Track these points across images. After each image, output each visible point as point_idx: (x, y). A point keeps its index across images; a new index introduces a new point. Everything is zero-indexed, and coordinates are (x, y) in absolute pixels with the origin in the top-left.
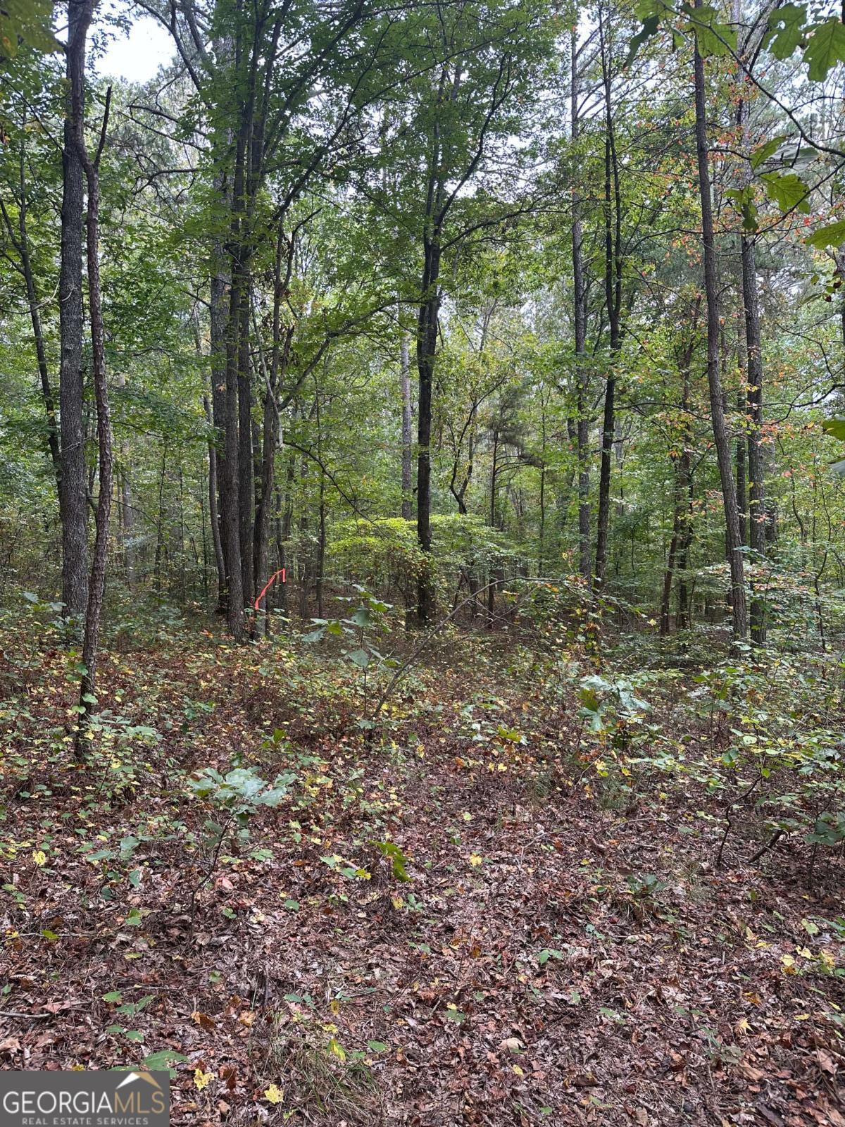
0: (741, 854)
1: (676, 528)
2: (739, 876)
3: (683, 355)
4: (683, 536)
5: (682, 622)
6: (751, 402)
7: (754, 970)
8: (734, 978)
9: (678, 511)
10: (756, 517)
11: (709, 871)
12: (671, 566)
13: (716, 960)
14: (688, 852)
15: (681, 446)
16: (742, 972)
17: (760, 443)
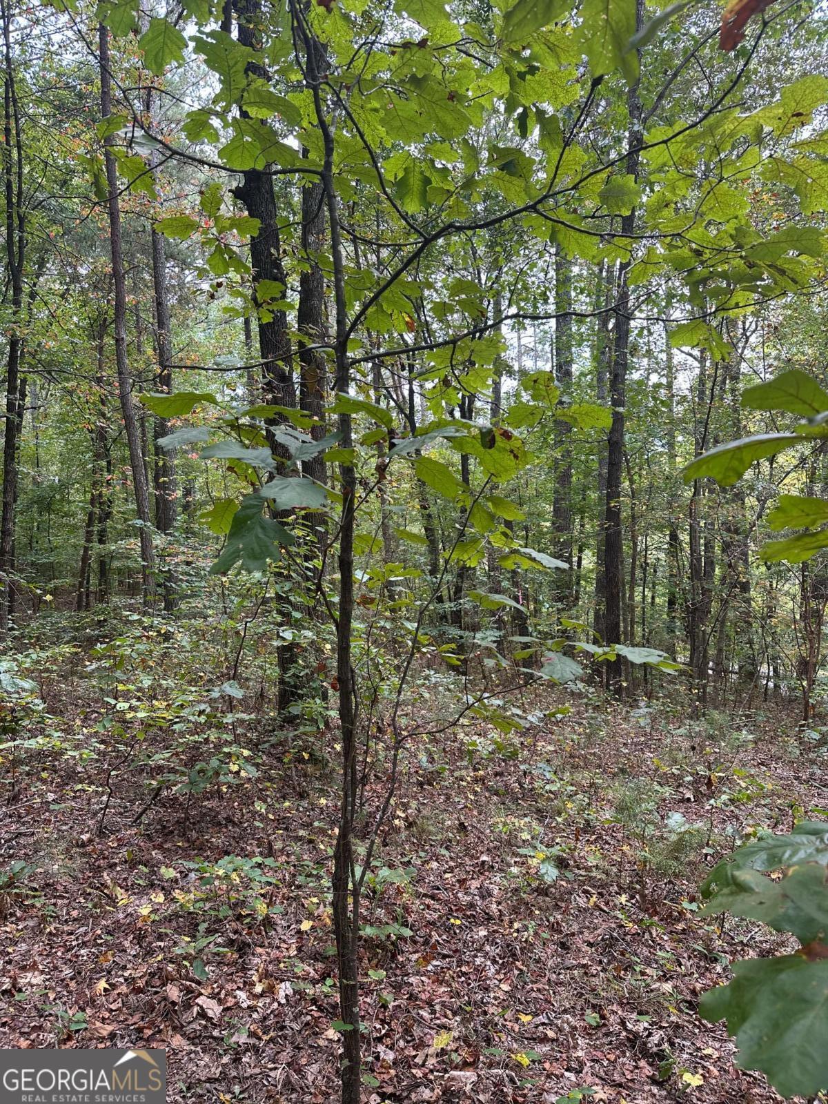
0: (126, 817)
1: (92, 502)
2: (119, 840)
3: (98, 328)
4: (100, 511)
5: (102, 596)
6: (162, 385)
7: (120, 928)
8: (99, 941)
9: (95, 484)
10: (167, 494)
11: (90, 841)
12: (88, 540)
13: (83, 929)
14: (71, 828)
15: (93, 419)
16: (109, 933)
17: (169, 424)
